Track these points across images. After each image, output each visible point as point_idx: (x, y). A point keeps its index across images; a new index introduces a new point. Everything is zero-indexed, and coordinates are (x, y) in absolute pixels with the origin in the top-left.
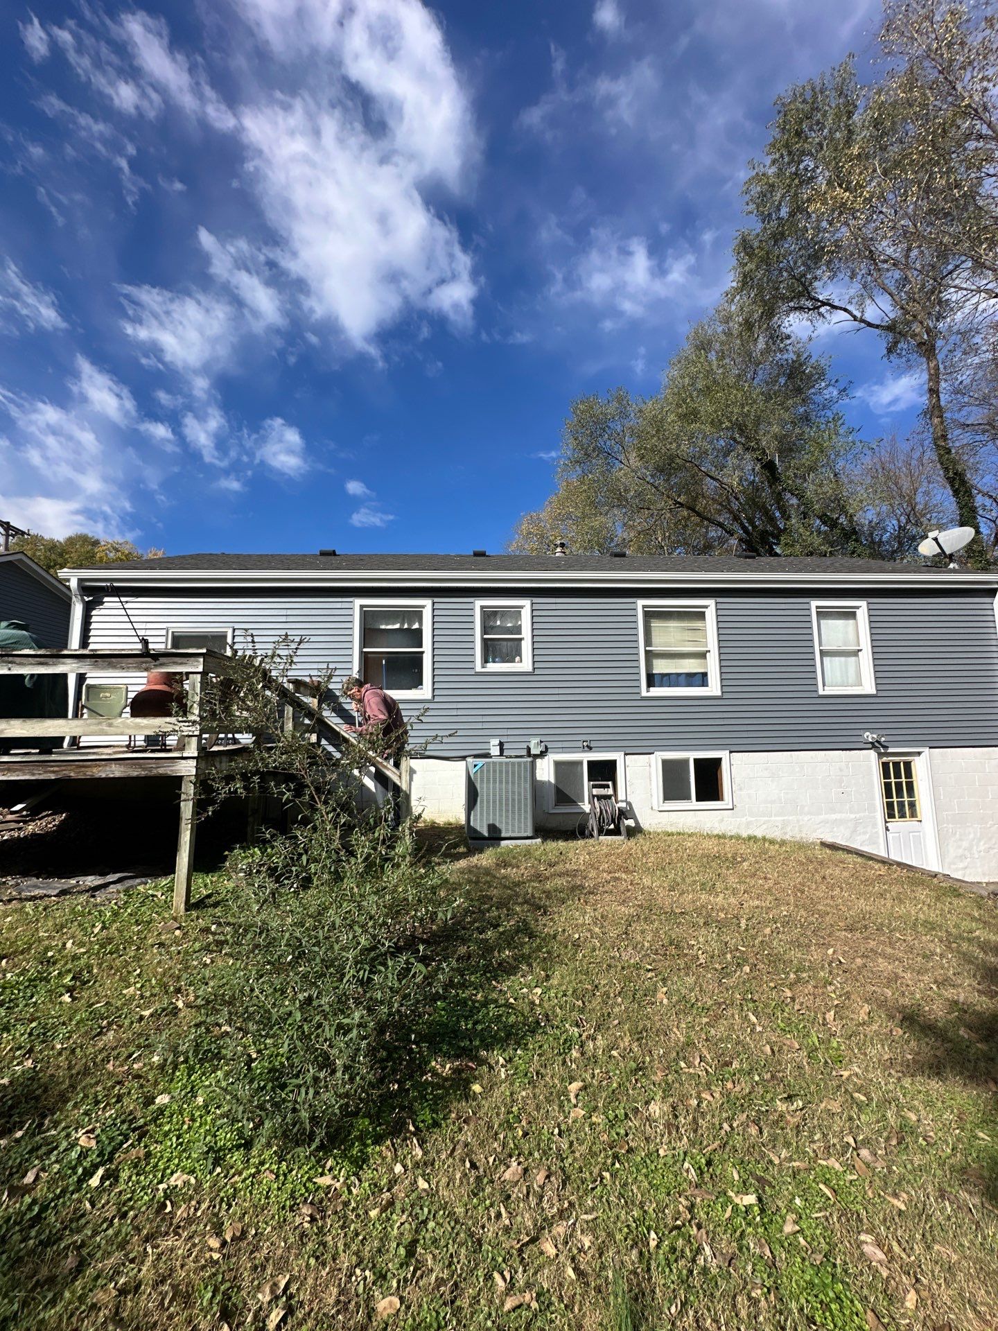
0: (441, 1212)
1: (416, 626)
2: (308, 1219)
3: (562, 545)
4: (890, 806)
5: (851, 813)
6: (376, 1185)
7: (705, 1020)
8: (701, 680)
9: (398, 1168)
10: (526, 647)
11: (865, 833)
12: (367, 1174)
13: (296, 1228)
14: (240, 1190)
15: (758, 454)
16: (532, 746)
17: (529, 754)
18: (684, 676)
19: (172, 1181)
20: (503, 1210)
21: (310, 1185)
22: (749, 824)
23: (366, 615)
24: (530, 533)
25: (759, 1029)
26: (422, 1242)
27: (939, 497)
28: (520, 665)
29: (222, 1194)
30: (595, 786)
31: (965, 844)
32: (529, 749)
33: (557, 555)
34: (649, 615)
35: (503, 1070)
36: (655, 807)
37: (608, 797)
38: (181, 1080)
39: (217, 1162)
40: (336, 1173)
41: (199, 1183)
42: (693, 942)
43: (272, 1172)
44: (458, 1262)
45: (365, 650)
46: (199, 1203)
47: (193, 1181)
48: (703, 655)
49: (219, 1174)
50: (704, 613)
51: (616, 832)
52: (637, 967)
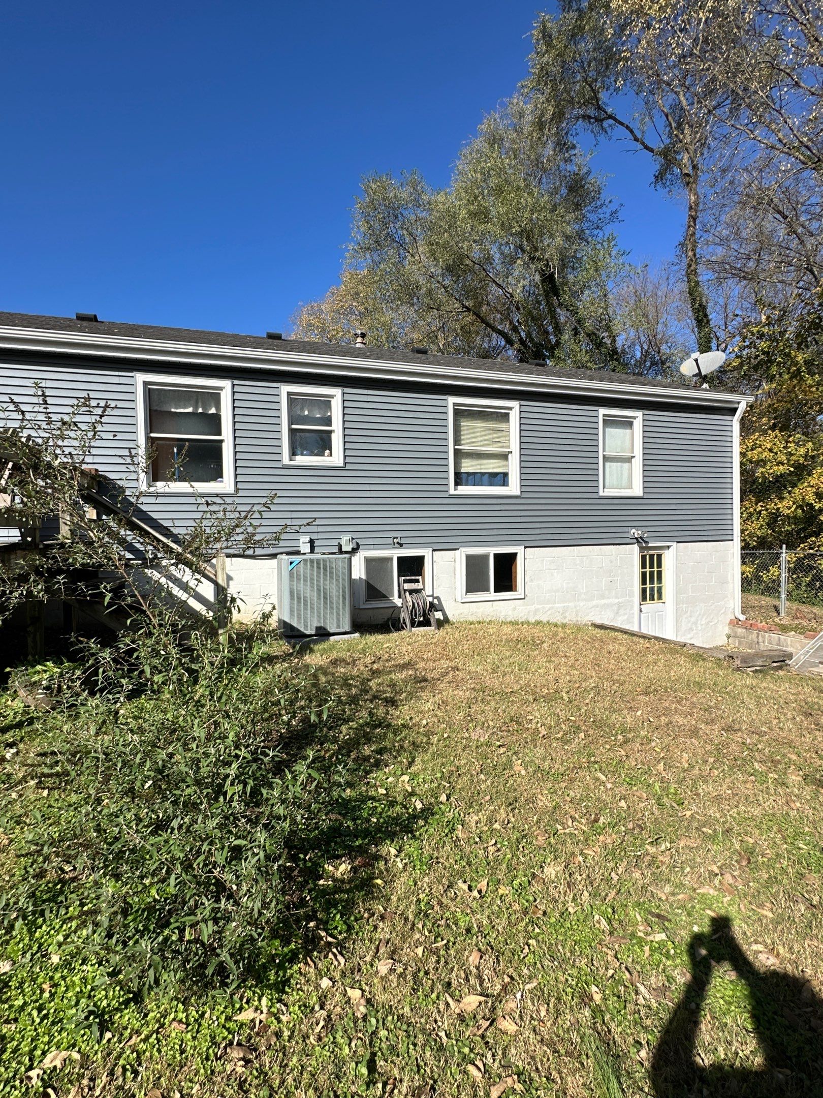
0: (390, 1018)
1: (213, 411)
2: (242, 1063)
3: (363, 335)
4: (644, 591)
5: (616, 597)
6: (305, 1006)
7: (563, 785)
8: (502, 479)
9: (325, 983)
10: (337, 441)
11: (625, 614)
12: (293, 997)
13: (229, 1076)
14: (144, 1052)
15: (540, 265)
16: (343, 543)
17: (341, 551)
18: (486, 476)
19: (47, 1063)
20: (449, 1000)
21: (230, 1025)
22: (537, 610)
23: (151, 393)
24: (310, 325)
25: (609, 786)
26: (379, 1054)
27: (673, 329)
28: (329, 459)
29: (122, 1062)
30: (405, 581)
31: (693, 619)
32: (340, 546)
33: (358, 345)
34: (460, 413)
35: (398, 860)
36: (459, 599)
37: (417, 591)
38: (22, 940)
39: (103, 1028)
40: (256, 1003)
41: (85, 1057)
42: (531, 717)
43: (180, 1021)
44: (425, 1064)
45: (153, 435)
46: (92, 1079)
47: (76, 1056)
48: (505, 457)
49: (109, 1041)
50: (508, 414)
51: (426, 623)
52: (488, 744)
